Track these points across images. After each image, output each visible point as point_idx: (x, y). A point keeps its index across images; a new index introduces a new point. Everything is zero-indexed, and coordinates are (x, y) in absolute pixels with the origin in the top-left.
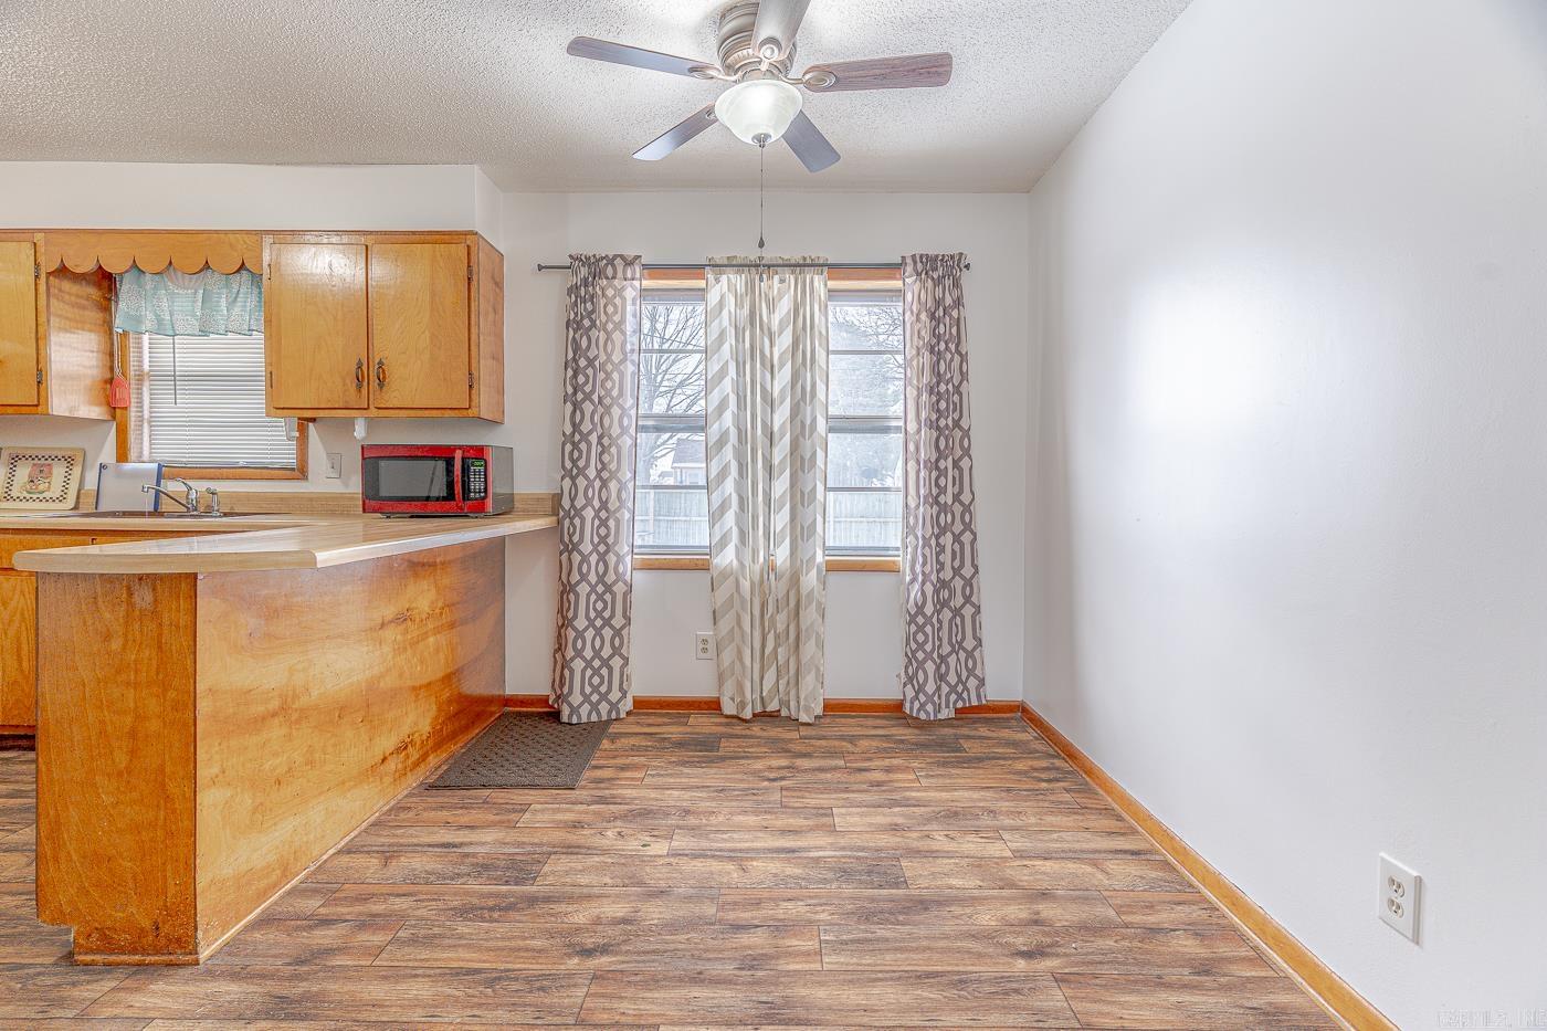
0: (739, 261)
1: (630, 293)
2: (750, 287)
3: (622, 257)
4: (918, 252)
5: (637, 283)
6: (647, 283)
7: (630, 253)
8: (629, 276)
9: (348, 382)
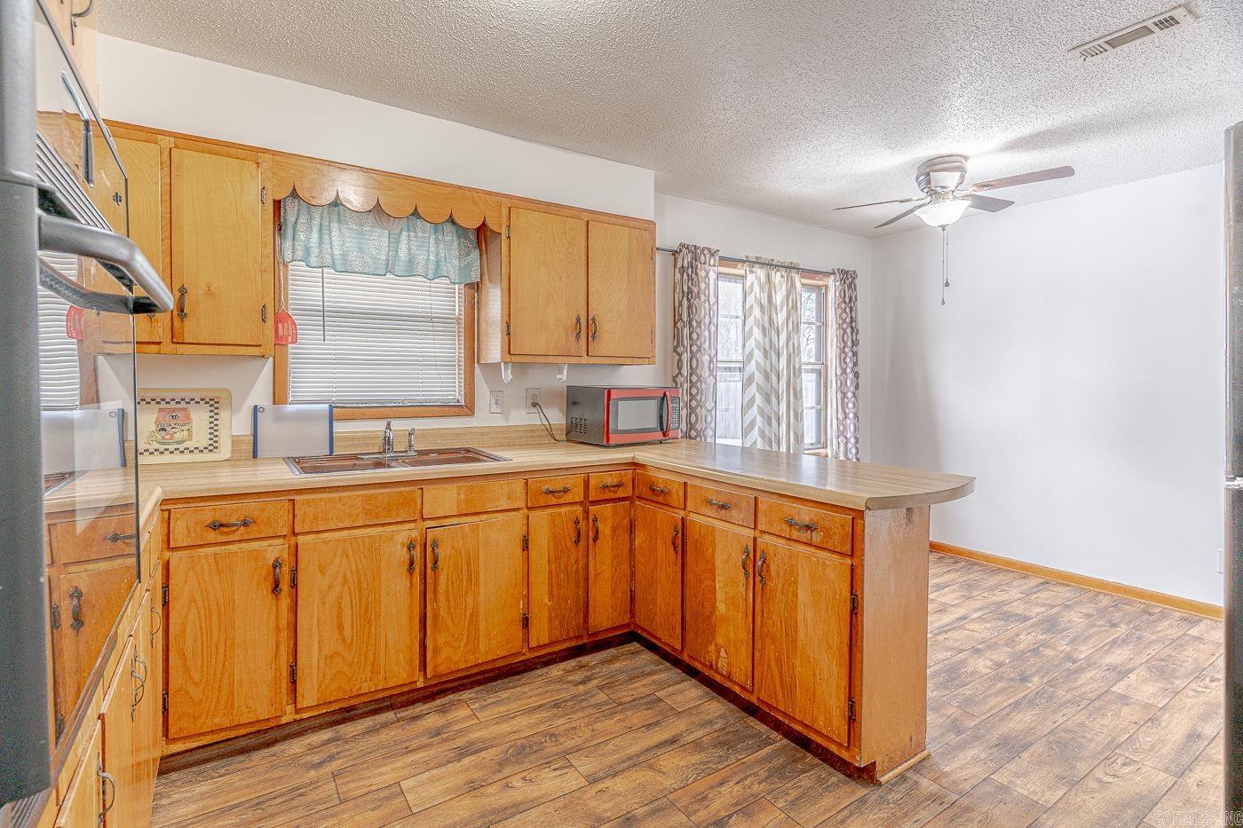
0: (763, 261)
1: (712, 276)
2: (768, 278)
3: (709, 249)
4: (841, 268)
5: (716, 268)
6: (722, 269)
7: (714, 248)
8: (712, 263)
9: (570, 333)
